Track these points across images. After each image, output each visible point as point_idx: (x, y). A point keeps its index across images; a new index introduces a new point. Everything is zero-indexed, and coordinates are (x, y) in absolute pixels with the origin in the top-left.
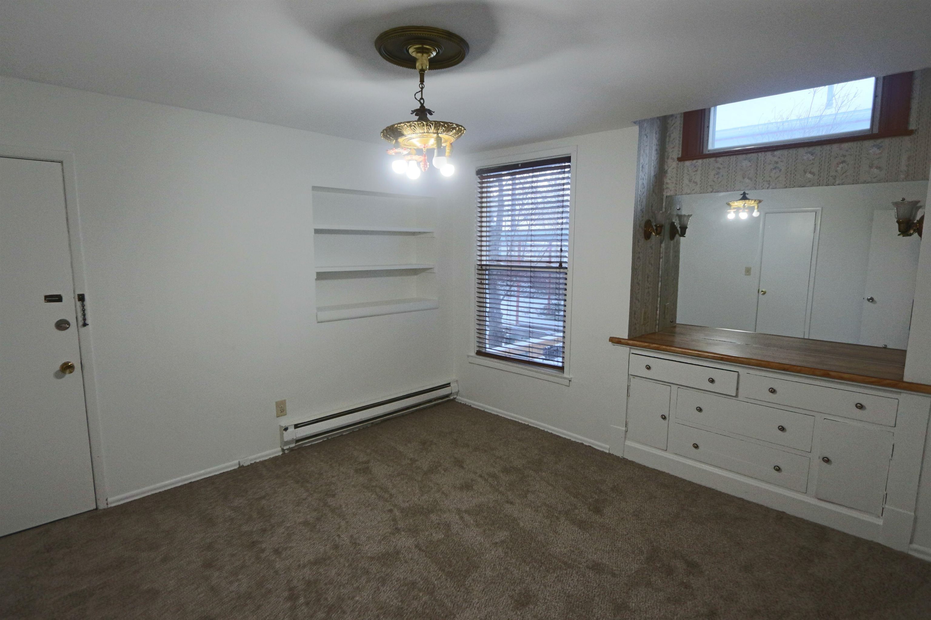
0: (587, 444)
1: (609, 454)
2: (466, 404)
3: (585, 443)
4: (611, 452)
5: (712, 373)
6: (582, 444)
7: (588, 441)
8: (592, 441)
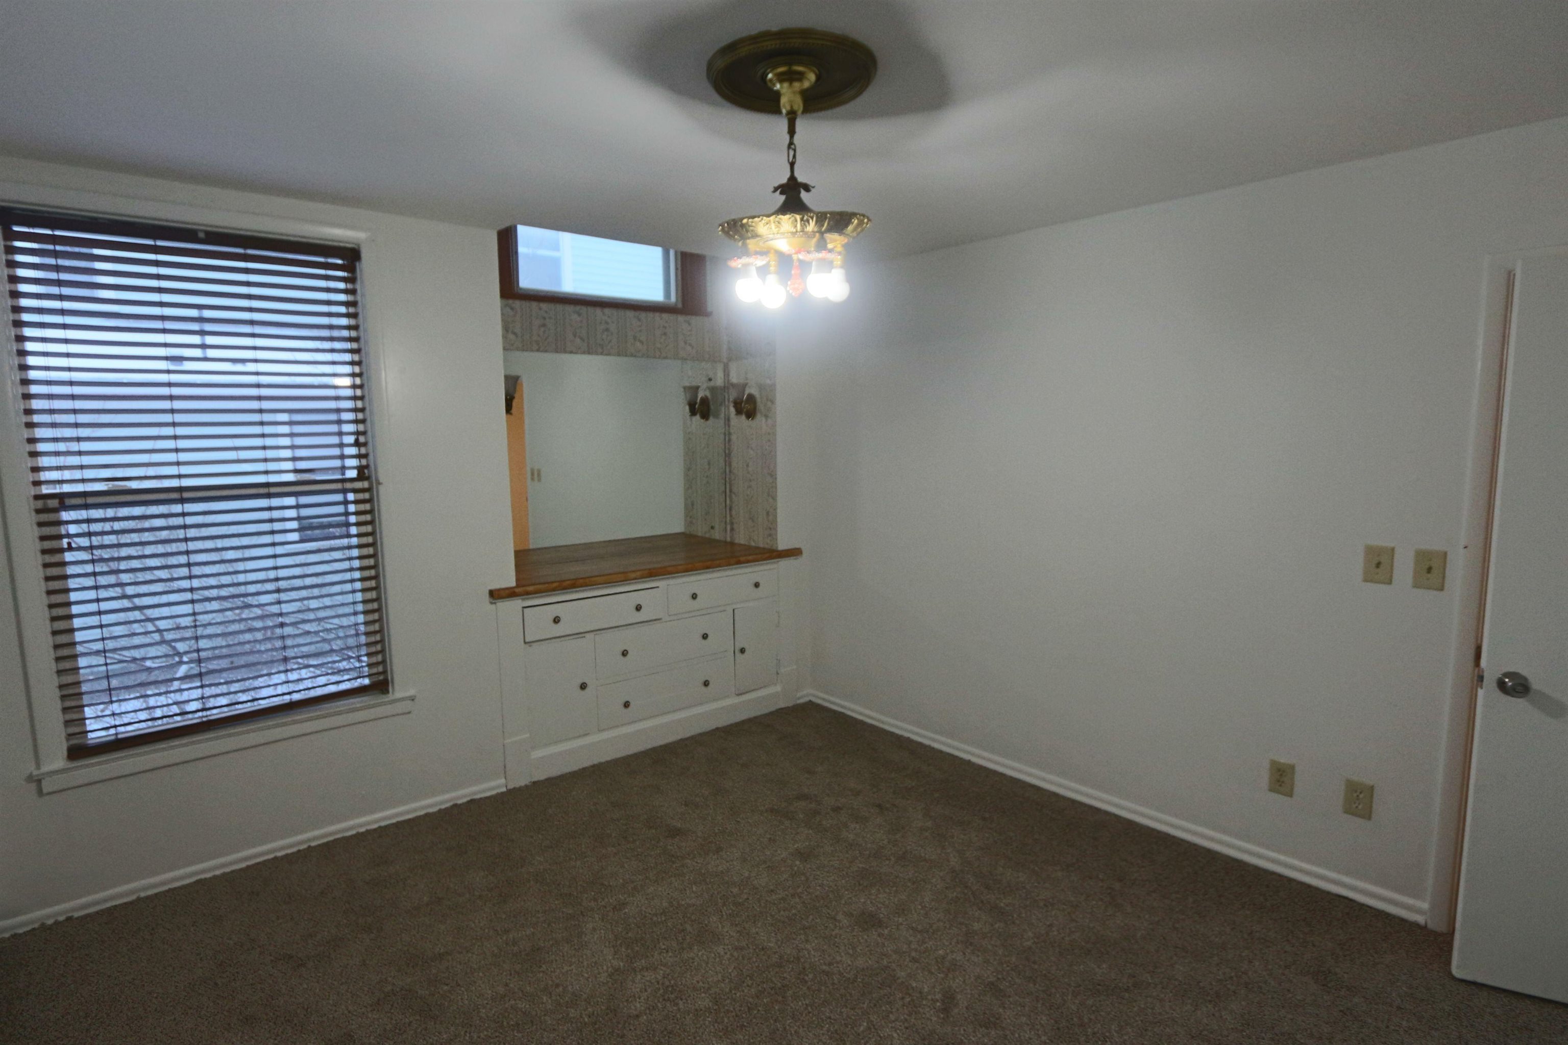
0: (465, 800)
1: (510, 792)
2: (43, 924)
3: (460, 802)
4: (511, 786)
5: (636, 598)
6: (455, 805)
7: (462, 794)
8: (453, 794)
